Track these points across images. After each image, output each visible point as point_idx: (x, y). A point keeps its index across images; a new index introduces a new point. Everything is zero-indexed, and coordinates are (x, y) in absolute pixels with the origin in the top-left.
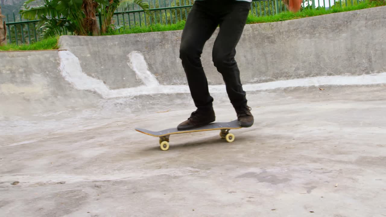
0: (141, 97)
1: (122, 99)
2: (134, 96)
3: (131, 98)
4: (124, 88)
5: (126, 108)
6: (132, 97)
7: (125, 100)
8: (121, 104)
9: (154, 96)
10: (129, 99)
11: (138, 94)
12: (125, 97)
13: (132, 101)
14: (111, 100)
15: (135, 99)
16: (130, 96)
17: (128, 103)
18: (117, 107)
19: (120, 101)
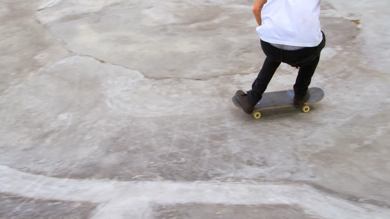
0: (191, 177)
1: (247, 177)
2: (210, 181)
3: (219, 178)
4: (243, 207)
5: (239, 153)
6: (217, 179)
7: (240, 174)
8: (250, 163)
9: (151, 176)
10: (226, 176)
11: (193, 186)
12: (238, 179)
13: (219, 170)
14: (280, 176)
15: (210, 175)
16: (224, 180)
17: (231, 165)
18: (262, 158)
19: (254, 171)
